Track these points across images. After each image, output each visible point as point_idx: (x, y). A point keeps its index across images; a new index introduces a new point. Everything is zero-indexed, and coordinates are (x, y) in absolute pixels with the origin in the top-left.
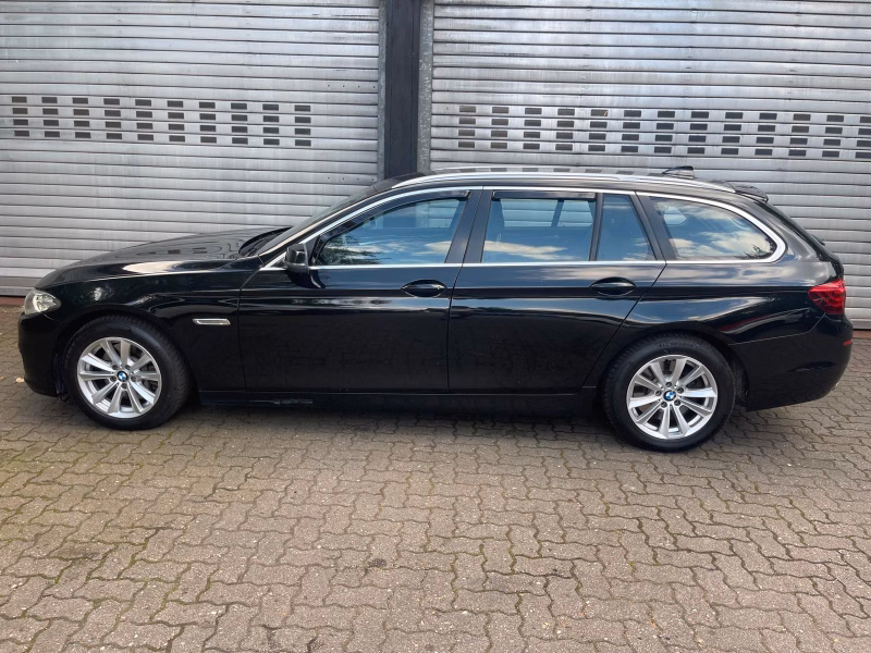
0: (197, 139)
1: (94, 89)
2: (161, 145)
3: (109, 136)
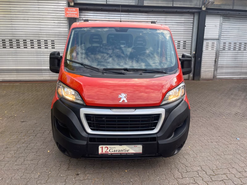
0: (30, 47)
1: (6, 38)
2: (22, 49)
3: (10, 47)
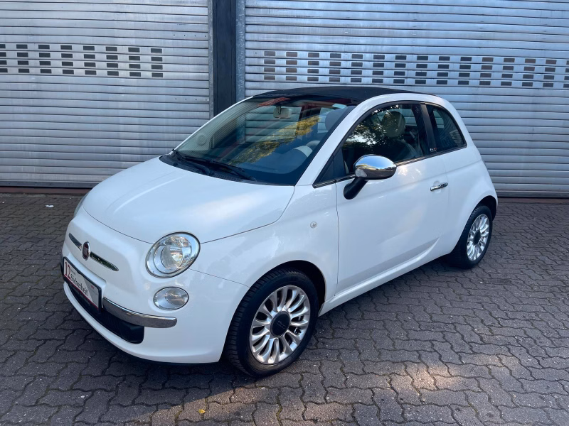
0: (83, 72)
2: (57, 77)
3: (20, 71)
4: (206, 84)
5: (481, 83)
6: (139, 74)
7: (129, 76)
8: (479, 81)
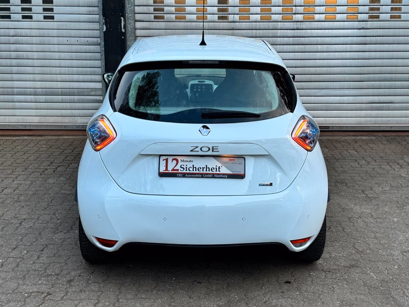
4: (97, 26)
5: (371, 17)
6: (31, 17)
7: (21, 19)
8: (367, 15)
